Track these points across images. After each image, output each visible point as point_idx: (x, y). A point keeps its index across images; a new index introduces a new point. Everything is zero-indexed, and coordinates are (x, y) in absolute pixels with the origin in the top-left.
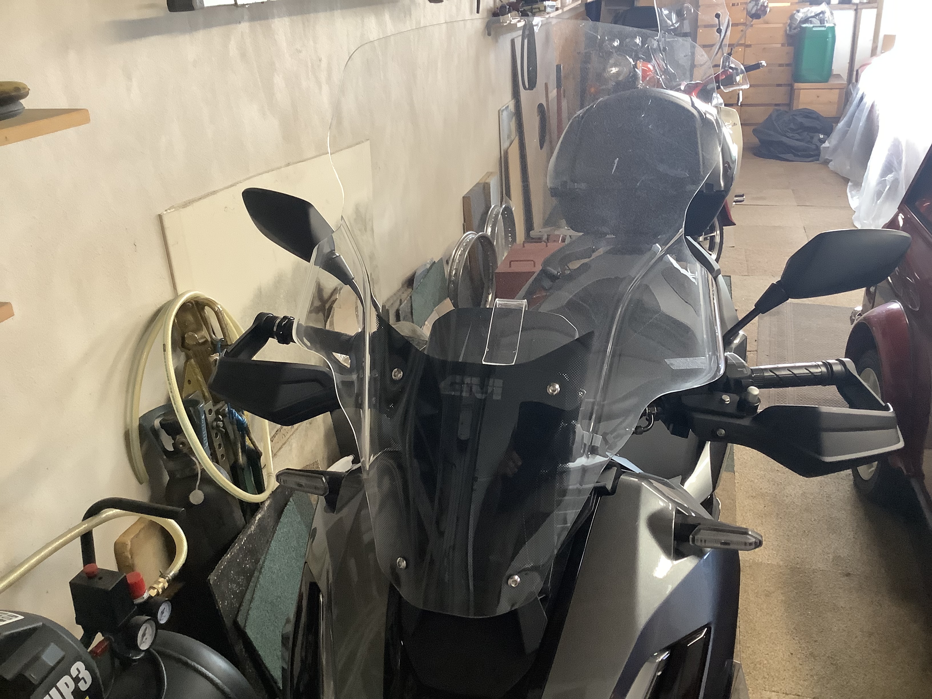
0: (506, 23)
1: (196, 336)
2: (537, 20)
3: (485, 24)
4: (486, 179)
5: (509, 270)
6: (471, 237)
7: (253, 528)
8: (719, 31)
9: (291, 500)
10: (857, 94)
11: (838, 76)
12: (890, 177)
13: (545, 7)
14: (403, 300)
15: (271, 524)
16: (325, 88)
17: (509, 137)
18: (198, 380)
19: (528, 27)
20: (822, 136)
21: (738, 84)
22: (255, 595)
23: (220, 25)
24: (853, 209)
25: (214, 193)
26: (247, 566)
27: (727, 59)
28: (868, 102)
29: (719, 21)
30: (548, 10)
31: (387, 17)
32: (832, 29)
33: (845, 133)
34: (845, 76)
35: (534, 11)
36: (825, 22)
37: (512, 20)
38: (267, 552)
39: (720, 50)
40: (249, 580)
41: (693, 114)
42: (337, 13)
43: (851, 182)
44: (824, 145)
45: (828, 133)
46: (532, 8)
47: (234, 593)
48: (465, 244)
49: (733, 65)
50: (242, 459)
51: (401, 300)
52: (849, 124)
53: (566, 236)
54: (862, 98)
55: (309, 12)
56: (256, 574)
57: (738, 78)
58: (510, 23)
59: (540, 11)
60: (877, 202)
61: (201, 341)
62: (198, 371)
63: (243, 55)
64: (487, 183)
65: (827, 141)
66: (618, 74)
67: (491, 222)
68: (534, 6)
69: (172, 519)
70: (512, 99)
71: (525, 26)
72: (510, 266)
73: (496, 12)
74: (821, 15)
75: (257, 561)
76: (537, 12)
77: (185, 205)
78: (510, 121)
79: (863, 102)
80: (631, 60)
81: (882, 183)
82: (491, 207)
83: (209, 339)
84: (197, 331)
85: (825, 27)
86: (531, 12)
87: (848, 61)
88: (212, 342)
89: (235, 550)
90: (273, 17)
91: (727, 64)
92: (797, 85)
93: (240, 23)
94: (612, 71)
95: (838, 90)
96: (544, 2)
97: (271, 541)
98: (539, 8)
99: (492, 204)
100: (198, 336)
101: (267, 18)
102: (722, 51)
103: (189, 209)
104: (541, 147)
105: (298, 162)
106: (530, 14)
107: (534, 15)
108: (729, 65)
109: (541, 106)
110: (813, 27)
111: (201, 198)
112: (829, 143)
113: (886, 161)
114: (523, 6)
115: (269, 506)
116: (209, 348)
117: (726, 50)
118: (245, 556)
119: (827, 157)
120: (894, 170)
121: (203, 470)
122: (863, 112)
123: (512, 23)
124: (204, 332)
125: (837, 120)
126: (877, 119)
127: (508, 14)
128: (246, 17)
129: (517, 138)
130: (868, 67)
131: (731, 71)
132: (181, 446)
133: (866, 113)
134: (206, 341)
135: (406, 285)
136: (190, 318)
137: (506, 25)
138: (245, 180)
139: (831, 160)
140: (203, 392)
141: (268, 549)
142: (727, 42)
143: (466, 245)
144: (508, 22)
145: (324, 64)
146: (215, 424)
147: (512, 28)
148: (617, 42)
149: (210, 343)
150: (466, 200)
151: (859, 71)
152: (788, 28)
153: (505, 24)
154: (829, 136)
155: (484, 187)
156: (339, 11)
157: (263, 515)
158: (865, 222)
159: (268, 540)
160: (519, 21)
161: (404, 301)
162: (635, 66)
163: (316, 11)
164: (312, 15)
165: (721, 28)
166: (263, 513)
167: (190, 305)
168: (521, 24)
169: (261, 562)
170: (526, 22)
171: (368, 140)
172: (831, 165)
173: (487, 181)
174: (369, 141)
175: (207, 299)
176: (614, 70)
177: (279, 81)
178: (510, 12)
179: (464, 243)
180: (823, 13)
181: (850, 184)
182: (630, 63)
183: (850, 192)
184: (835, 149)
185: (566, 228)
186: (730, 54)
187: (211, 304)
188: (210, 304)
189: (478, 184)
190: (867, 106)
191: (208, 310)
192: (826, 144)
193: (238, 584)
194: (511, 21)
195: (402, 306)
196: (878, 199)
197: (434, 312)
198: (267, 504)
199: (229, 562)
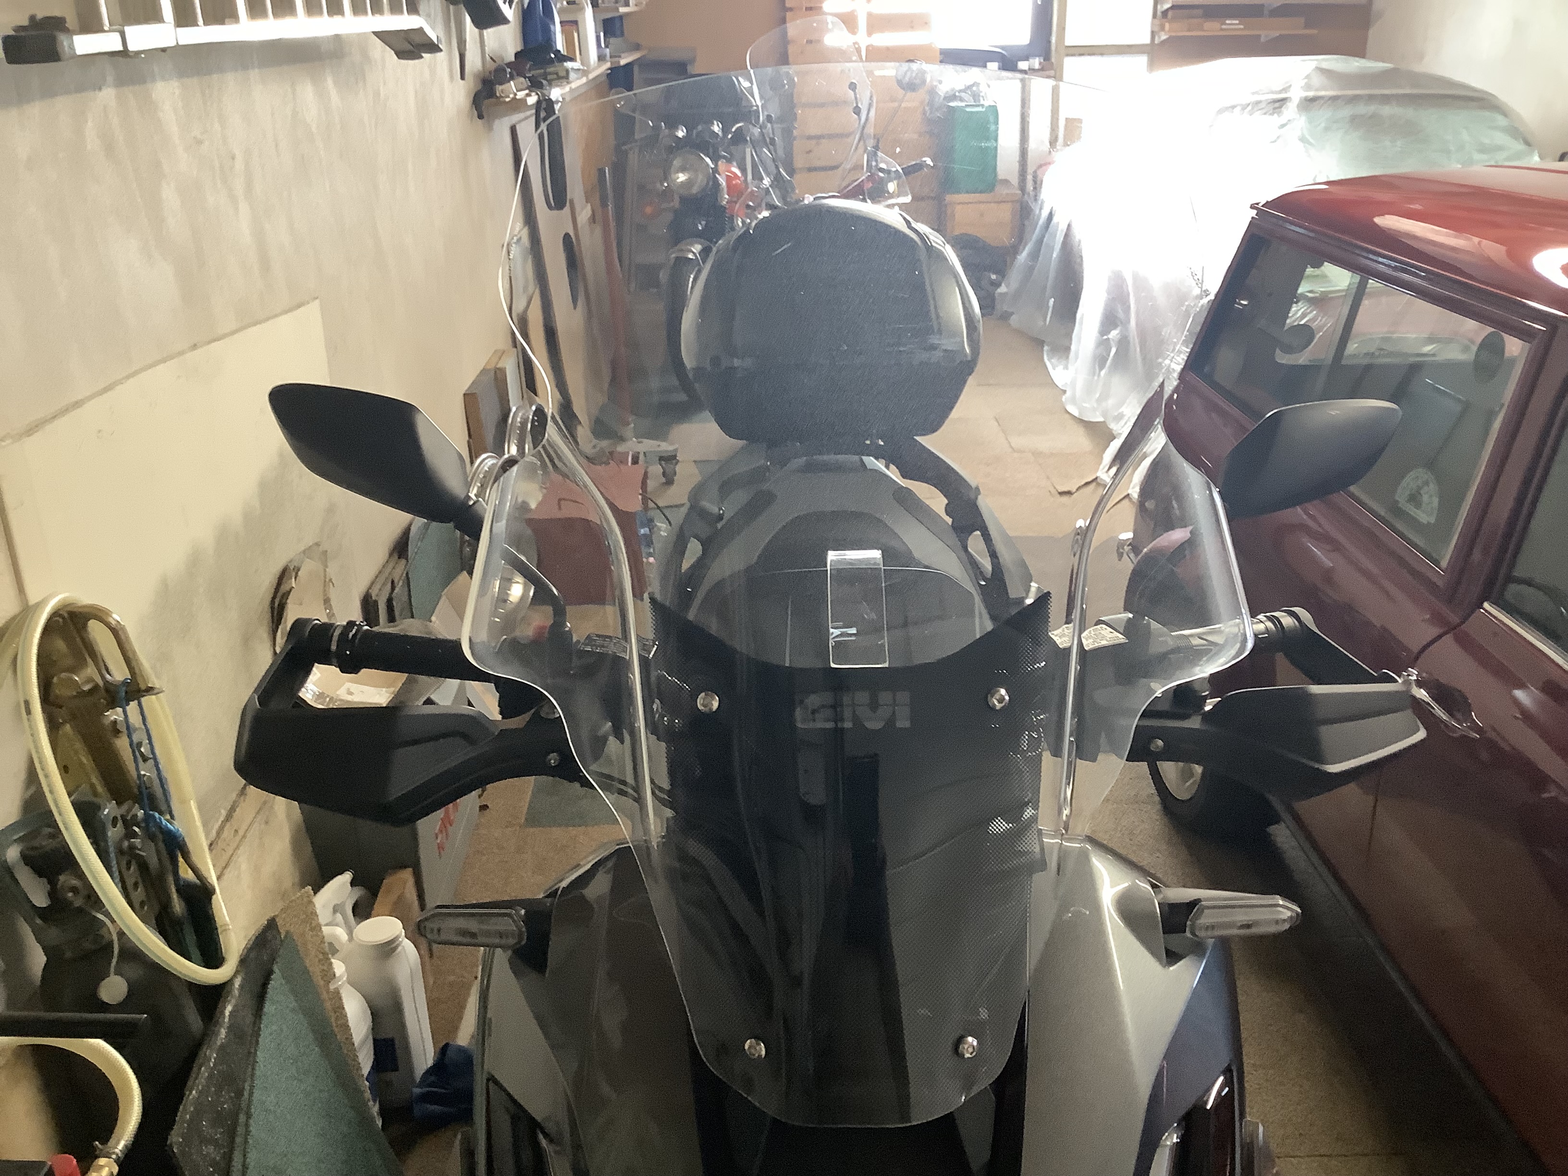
0: (509, 97)
1: (77, 679)
2: (555, 93)
3: (472, 99)
4: (497, 363)
5: (559, 515)
6: (490, 462)
7: (223, 1032)
8: (857, 111)
9: (276, 968)
10: (1041, 209)
11: (1006, 182)
12: (1114, 334)
13: (567, 71)
14: (396, 581)
15: (249, 1019)
16: (244, 207)
17: (525, 288)
18: (81, 764)
19: (544, 105)
20: (994, 277)
21: (891, 196)
22: (248, 1160)
23: (67, 92)
24: (1060, 386)
25: (77, 404)
26: (225, 1106)
27: (873, 155)
28: (1060, 222)
29: (855, 94)
30: (572, 75)
31: (330, 82)
32: (994, 110)
33: (1030, 270)
34: (1015, 180)
35: (549, 77)
36: (981, 99)
37: (518, 93)
38: (253, 1075)
39: (862, 143)
40: (232, 1134)
41: (912, 239)
42: (254, 74)
43: (1047, 345)
44: (1000, 290)
45: (1002, 273)
46: (545, 72)
47: (214, 1164)
48: (481, 476)
49: (883, 166)
50: (178, 906)
51: (393, 582)
52: (1035, 255)
53: (639, 453)
54: (1051, 216)
55: (209, 73)
56: (242, 1118)
57: (892, 187)
58: (514, 99)
59: (559, 78)
60: (1099, 375)
61: (86, 688)
62: (79, 745)
63: (109, 148)
64: (499, 369)
65: (1003, 285)
66: (688, 184)
67: (516, 436)
68: (549, 70)
69: (96, 1038)
70: (524, 226)
71: (539, 102)
72: (560, 508)
73: (489, 79)
74: (974, 88)
75: (239, 1093)
76: (553, 80)
77: (32, 430)
78: (525, 260)
79: (1052, 222)
80: (708, 160)
81: (1103, 344)
82: (510, 410)
83: (101, 683)
84: (73, 670)
85: (983, 106)
86: (545, 79)
87: (1018, 159)
88: (107, 690)
89: (203, 1080)
90: (154, 80)
91: (874, 163)
92: (949, 198)
93: (100, 89)
94: (678, 178)
95: (1010, 205)
96: (565, 64)
97: (255, 1053)
98: (557, 74)
99: (511, 404)
100: (80, 678)
101: (145, 82)
102: (865, 142)
103: (37, 437)
104: (575, 308)
105: (209, 342)
106: (544, 82)
107: (550, 83)
108: (877, 165)
109: (567, 237)
110: (967, 106)
111: (55, 416)
112: (1007, 287)
113: (1105, 309)
114: (530, 70)
115: (242, 986)
116: (102, 700)
117: (871, 143)
118: (220, 1089)
119: (1005, 308)
120: (1119, 323)
121: (121, 934)
122: (1055, 236)
123: (518, 97)
124: (90, 670)
125: (1015, 250)
126: (1079, 245)
127: (509, 82)
128: (110, 79)
129: (537, 292)
130: (1051, 168)
131: (881, 174)
132: (70, 894)
133: (1060, 238)
134: (96, 687)
135: (396, 556)
136: (60, 645)
137: (510, 101)
138: (128, 377)
139: (1012, 314)
140: (92, 786)
141: (253, 1069)
142: (870, 130)
143: (484, 477)
144: (512, 96)
145: (239, 164)
146: (126, 844)
147: (518, 105)
148: (683, 132)
149: (103, 691)
150: (470, 399)
151: (1039, 172)
152: (927, 108)
153: (507, 100)
154: (1003, 277)
155: (496, 378)
156: (257, 70)
157: (235, 1006)
158: (1085, 405)
159: (249, 1053)
160: (528, 95)
161: (399, 582)
162: (715, 170)
163: (221, 70)
164: (215, 76)
165: (859, 105)
166: (233, 1001)
167: (61, 620)
168: (532, 100)
169: (246, 1094)
170: (539, 98)
171: (317, 298)
172: (1014, 320)
173: (499, 366)
174: (317, 301)
175: (92, 607)
176: (682, 177)
177: (169, 195)
178: (512, 78)
179: (480, 473)
180: (976, 84)
181: (1046, 348)
182: (708, 165)
183: (1048, 360)
184: (1017, 295)
185: (634, 439)
186: (876, 148)
187: (100, 614)
188: (98, 614)
189: (484, 372)
190: (1060, 229)
191: (95, 628)
192: (1003, 289)
193: (216, 1143)
194: (516, 95)
195: (395, 591)
196: (1101, 369)
197: (443, 598)
198: (237, 983)
199: (198, 1103)
